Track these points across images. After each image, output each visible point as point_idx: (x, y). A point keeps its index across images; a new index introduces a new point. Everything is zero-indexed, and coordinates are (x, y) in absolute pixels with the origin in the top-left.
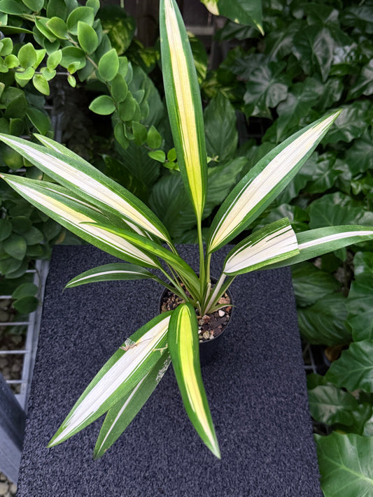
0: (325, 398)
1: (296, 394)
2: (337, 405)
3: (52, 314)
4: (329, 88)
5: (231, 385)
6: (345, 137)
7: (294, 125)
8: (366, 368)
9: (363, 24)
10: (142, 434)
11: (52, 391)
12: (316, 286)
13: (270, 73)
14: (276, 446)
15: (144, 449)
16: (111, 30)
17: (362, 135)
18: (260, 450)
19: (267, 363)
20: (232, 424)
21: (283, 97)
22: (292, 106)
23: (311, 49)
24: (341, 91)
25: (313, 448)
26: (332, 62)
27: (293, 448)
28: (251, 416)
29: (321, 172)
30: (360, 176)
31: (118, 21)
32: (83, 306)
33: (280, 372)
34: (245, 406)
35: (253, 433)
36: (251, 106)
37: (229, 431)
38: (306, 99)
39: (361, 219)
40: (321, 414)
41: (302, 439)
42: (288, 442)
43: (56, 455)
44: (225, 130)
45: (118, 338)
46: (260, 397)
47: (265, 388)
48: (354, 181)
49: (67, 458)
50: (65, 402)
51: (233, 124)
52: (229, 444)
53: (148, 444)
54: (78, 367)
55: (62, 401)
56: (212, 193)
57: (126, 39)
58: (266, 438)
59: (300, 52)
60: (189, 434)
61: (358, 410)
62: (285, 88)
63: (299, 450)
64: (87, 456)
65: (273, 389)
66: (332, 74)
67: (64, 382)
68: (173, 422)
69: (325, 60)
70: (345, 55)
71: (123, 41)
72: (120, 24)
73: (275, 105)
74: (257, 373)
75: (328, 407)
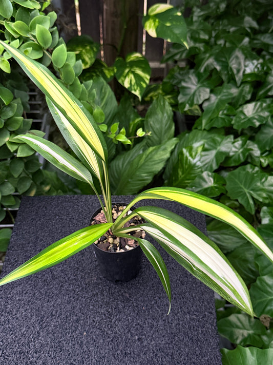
0: (239, 324)
1: (206, 313)
2: (247, 330)
3: (15, 247)
4: (242, 91)
5: (153, 305)
6: (253, 123)
7: (215, 116)
8: (270, 298)
9: (267, 46)
10: (78, 342)
11: (9, 306)
12: (235, 237)
13: (197, 80)
14: (187, 356)
15: (78, 355)
16: (81, 51)
17: (266, 122)
18: (174, 358)
19: (184, 287)
20: (152, 336)
21: (207, 97)
22: (214, 103)
23: (228, 63)
24: (251, 92)
25: (219, 358)
26: (244, 72)
27: (202, 357)
28: (168, 330)
29: (237, 150)
30: (267, 153)
31: (86, 46)
32: (40, 241)
33: (194, 295)
34: (164, 322)
35: (169, 344)
36: (183, 104)
37: (149, 342)
38: (224, 97)
39: (266, 182)
40: (235, 337)
41: (210, 350)
42: (198, 353)
43: (6, 357)
44: (164, 121)
45: (65, 266)
46: (176, 315)
47: (181, 308)
48: (262, 157)
49: (15, 360)
50: (18, 316)
51: (171, 118)
52: (148, 352)
53: (82, 351)
54: (31, 288)
55: (16, 314)
56: (152, 165)
57: (91, 57)
58: (179, 348)
59: (220, 66)
60: (116, 344)
61: (266, 334)
62: (208, 90)
63: (207, 359)
64: (31, 359)
65: (188, 308)
66: (244, 81)
67: (19, 300)
68: (104, 334)
69: (238, 71)
70: (254, 67)
71: (89, 59)
72: (88, 48)
73: (200, 102)
74: (174, 295)
75: (241, 331)
